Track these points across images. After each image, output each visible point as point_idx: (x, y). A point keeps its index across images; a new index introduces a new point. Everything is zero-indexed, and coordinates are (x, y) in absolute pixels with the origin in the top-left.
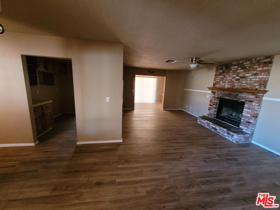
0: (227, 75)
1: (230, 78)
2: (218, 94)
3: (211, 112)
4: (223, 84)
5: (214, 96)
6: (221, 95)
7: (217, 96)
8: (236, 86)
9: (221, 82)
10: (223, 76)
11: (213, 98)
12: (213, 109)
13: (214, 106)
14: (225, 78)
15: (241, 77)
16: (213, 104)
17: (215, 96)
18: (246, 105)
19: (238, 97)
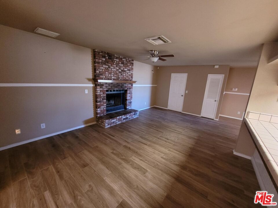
0: (111, 66)
1: (114, 70)
2: (106, 86)
3: (102, 109)
4: (109, 75)
5: (101, 89)
6: (110, 87)
7: (106, 89)
8: (120, 78)
9: (107, 73)
10: (107, 67)
11: (100, 92)
12: (104, 105)
13: (104, 101)
14: (110, 69)
15: (122, 71)
16: (102, 99)
17: (104, 89)
18: (128, 92)
19: (123, 87)
